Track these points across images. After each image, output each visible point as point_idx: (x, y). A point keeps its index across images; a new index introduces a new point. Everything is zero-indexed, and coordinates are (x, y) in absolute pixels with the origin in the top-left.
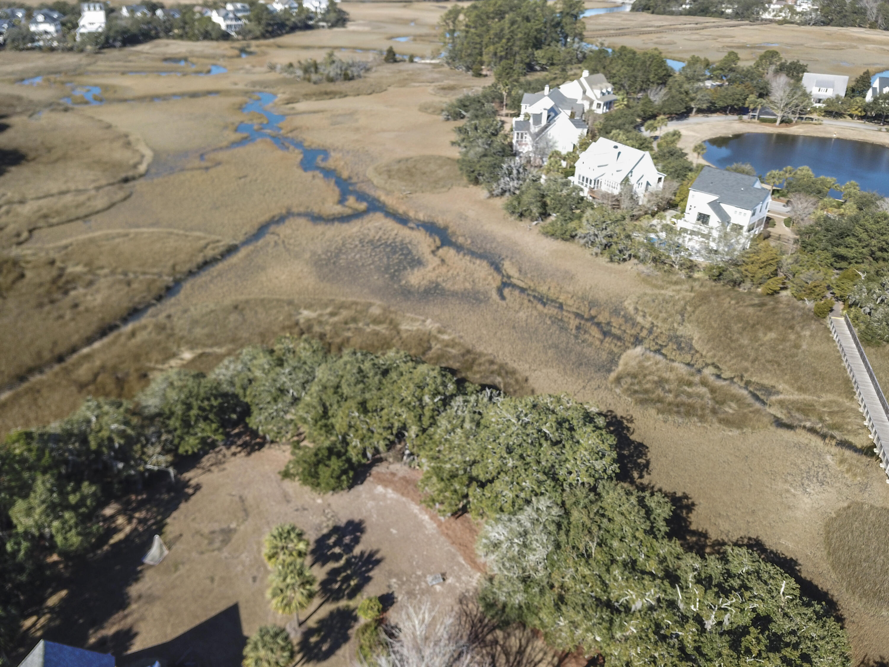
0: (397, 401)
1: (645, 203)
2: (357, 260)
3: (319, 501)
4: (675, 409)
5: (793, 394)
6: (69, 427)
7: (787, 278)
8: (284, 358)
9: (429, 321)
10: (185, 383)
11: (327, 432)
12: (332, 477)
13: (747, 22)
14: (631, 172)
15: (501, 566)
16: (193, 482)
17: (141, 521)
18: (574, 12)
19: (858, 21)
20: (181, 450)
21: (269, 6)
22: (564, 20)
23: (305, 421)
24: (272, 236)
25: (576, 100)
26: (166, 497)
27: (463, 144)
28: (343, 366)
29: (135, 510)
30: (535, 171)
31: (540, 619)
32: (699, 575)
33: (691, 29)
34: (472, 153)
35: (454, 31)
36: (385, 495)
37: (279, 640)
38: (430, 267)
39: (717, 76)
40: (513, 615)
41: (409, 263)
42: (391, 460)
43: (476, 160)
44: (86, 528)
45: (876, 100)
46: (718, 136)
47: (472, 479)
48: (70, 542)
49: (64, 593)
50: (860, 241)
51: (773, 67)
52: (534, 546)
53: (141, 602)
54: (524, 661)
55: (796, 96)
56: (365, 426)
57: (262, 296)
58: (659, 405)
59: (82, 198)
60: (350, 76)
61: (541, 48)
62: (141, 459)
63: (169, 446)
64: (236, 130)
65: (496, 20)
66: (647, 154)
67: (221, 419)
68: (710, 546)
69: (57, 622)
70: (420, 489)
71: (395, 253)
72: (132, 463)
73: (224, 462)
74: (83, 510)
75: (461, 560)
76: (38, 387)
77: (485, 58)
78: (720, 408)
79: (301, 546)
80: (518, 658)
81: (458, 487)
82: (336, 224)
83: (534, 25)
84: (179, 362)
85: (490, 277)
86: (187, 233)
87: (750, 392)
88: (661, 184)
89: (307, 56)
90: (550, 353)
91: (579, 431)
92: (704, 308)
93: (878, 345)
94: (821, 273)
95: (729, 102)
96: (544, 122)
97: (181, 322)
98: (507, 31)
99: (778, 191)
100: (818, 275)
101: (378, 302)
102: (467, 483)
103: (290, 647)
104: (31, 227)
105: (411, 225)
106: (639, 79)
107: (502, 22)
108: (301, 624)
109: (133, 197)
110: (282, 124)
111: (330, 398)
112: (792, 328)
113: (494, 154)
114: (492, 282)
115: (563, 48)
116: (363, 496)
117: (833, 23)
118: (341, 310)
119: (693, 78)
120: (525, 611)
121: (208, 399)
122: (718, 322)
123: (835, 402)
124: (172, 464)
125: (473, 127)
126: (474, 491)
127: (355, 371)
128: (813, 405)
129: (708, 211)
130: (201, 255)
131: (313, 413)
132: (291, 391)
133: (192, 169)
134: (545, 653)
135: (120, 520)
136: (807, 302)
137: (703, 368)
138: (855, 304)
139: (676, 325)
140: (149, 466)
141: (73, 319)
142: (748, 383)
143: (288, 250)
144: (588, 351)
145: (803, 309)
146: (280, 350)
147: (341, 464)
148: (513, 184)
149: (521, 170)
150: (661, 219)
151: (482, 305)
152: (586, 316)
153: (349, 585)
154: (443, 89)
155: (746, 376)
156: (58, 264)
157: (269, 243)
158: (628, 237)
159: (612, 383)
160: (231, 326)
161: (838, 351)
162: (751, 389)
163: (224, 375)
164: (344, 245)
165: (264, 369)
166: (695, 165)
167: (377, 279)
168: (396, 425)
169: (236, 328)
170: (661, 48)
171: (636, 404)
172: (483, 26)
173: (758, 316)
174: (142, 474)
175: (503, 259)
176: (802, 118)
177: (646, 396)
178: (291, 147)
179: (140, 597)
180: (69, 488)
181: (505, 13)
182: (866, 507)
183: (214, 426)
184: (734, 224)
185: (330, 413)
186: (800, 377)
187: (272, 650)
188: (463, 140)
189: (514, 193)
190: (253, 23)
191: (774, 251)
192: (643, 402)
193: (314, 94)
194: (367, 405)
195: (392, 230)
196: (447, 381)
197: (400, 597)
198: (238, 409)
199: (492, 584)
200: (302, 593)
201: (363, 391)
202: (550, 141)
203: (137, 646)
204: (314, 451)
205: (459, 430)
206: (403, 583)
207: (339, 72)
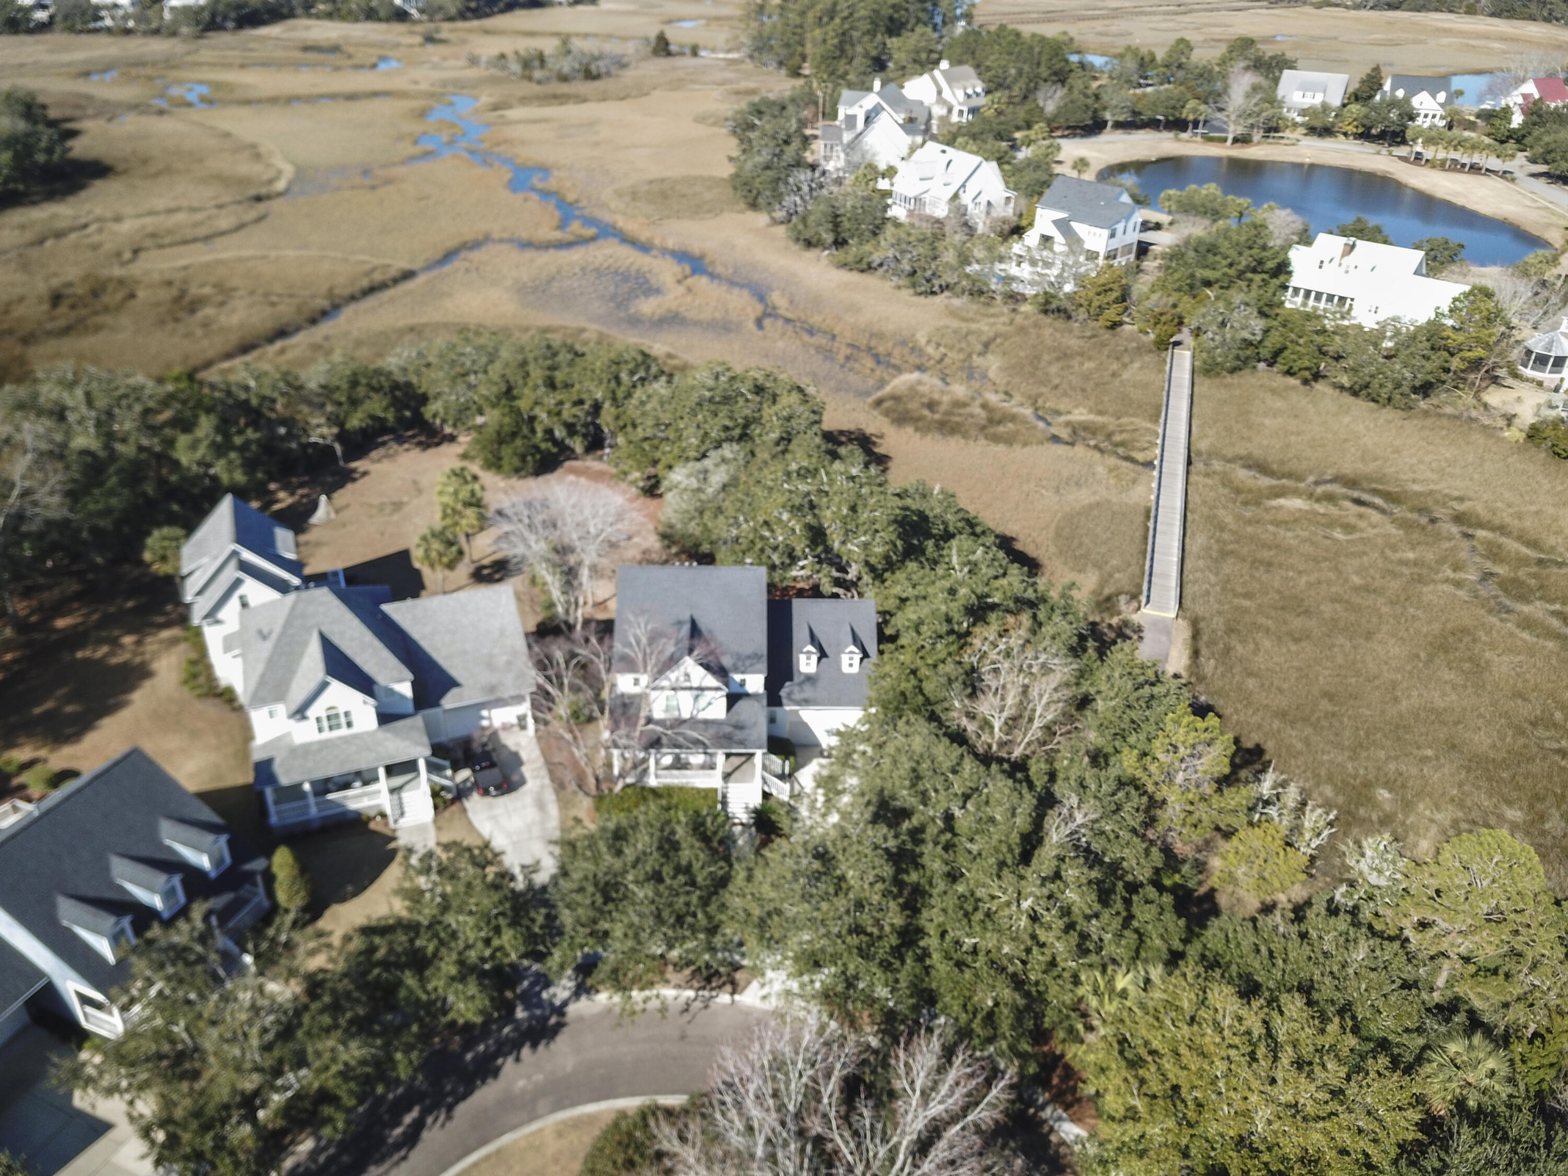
1: (984, 231)
4: (938, 427)
5: (1085, 416)
12: (515, 455)
13: (1264, 4)
14: (963, 186)
17: (304, 496)
19: (1447, 2)
20: (348, 425)
25: (923, 102)
26: (329, 479)
27: (741, 158)
29: (298, 486)
30: (835, 189)
34: (749, 165)
36: (576, 483)
39: (1160, 77)
42: (588, 458)
43: (755, 174)
45: (1383, 108)
46: (1136, 159)
51: (1244, 63)
53: (309, 547)
58: (919, 424)
59: (199, 216)
60: (595, 73)
61: (899, 35)
62: (304, 428)
63: (335, 418)
66: (993, 165)
73: (395, 456)
77: (808, 50)
78: (992, 427)
82: (552, 252)
86: (348, 256)
87: (1039, 415)
88: (1009, 206)
89: (526, 45)
92: (1017, 340)
93: (1218, 375)
95: (1161, 111)
96: (861, 126)
97: (342, 342)
100: (1166, 300)
104: (135, 247)
108: (473, 562)
109: (270, 219)
111: (515, 374)
112: (1119, 358)
113: (782, 166)
116: (553, 483)
117: (1405, 5)
121: (378, 378)
122: (1028, 351)
123: (1133, 423)
124: (338, 439)
128: (1105, 426)
129: (1053, 232)
130: (367, 279)
133: (353, 188)
135: (282, 494)
136: (1151, 335)
137: (990, 393)
138: (1198, 330)
140: (313, 439)
141: (205, 337)
142: (1039, 408)
143: (483, 277)
145: (1145, 342)
148: (802, 205)
154: (735, 93)
155: (1040, 403)
156: (178, 285)
157: (458, 270)
159: (869, 405)
162: (1041, 412)
164: (559, 272)
171: (892, 422)
175: (772, 290)
176: (1269, 137)
177: (906, 416)
179: (308, 543)
184: (1087, 251)
188: (743, 153)
192: (900, 421)
193: (537, 98)
194: (556, 382)
198: (412, 404)
207: (577, 66)
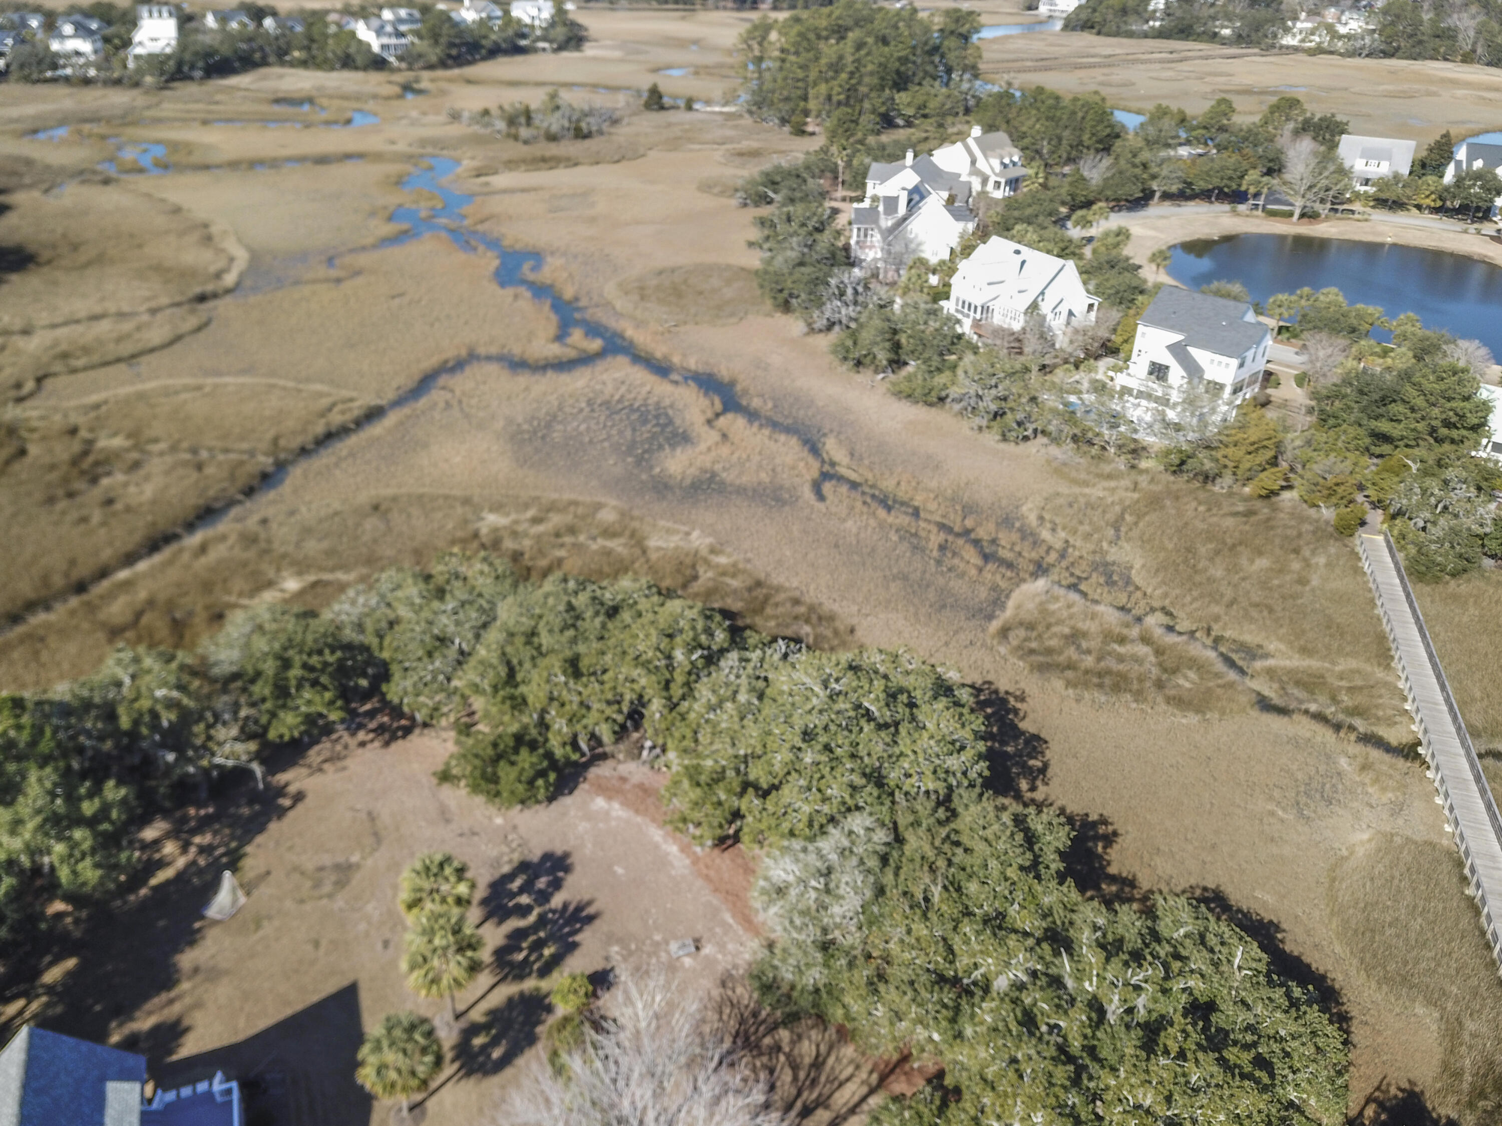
0: (628, 658)
1: (1065, 346)
2: (581, 434)
3: (499, 821)
4: (1095, 680)
5: (1290, 658)
6: (85, 693)
7: (1292, 469)
8: (448, 588)
9: (695, 534)
10: (283, 625)
11: (513, 708)
12: (520, 781)
13: (1256, 50)
14: (1042, 293)
15: (787, 923)
16: (292, 789)
17: (202, 850)
18: (963, 30)
19: (1442, 50)
20: (272, 735)
21: (453, 15)
22: (946, 43)
23: (476, 689)
24: (442, 392)
25: (959, 175)
26: (245, 811)
27: (766, 246)
28: (542, 600)
29: (194, 832)
30: (883, 291)
31: (844, 1006)
32: (1104, 936)
33: (1162, 61)
34: (779, 260)
35: (760, 59)
36: (607, 813)
37: (417, 1037)
38: (703, 447)
39: (1196, 138)
40: (805, 1002)
41: (668, 440)
42: (621, 756)
43: (786, 271)
44: (110, 856)
45: (1459, 181)
46: (1196, 237)
47: (746, 785)
48: (81, 880)
49: (71, 963)
50: (1413, 410)
51: (1291, 125)
52: (841, 892)
53: (199, 978)
54: (823, 1079)
55: (1326, 174)
56: (576, 699)
57: (421, 490)
58: (1069, 674)
59: (127, 326)
60: (585, 131)
61: (906, 89)
62: (204, 747)
63: (253, 727)
64: (390, 219)
65: (833, 41)
66: (1070, 265)
67: (341, 685)
68: (1139, 900)
69: (59, 1009)
70: (665, 801)
71: (645, 422)
72: (190, 753)
73: (345, 757)
74: (105, 826)
75: (728, 918)
76: (41, 632)
77: (812, 105)
78: (1169, 680)
79: (462, 889)
80: (812, 1075)
81: (723, 797)
82: (550, 374)
83: (895, 51)
84: (278, 595)
85: (802, 464)
86: (301, 386)
87: (1222, 654)
88: (1093, 315)
89: (513, 98)
90: (894, 587)
91: (925, 708)
92: (1153, 517)
93: (1437, 580)
94: (1348, 463)
95: (1216, 182)
96: (902, 209)
97: (285, 529)
98: (849, 59)
99: (1287, 328)
100: (1342, 466)
101: (613, 502)
102: (738, 790)
103: (435, 1047)
104: (40, 373)
105: (675, 377)
106: (1064, 142)
107: (841, 45)
108: (458, 1016)
109: (213, 326)
110: (466, 209)
111: (519, 652)
112: (1297, 551)
113: (818, 262)
114: (804, 471)
115: (944, 90)
116: (572, 813)
117: (1400, 53)
118: (551, 515)
119: (1156, 142)
120: (824, 996)
121: (320, 652)
122: (1175, 539)
123: (1358, 672)
124: (257, 756)
125: (784, 217)
126: (750, 803)
127: (562, 608)
128: (1322, 677)
129: (1167, 359)
130: (322, 421)
131: (491, 673)
132: (457, 641)
133: (315, 281)
134: (858, 1067)
135: (170, 848)
136: (1324, 510)
137: (1146, 614)
138: (1399, 513)
139: (1105, 545)
140: (218, 760)
141: (104, 524)
142: (1218, 640)
143: (467, 416)
144: (958, 586)
145: (1317, 521)
146: (442, 573)
147: (534, 759)
148: (846, 312)
149: (860, 289)
150: (1090, 371)
151: (787, 508)
152: (957, 529)
153: (541, 955)
154: (741, 154)
155: (1216, 630)
156: (84, 434)
157: (435, 404)
158: (1033, 399)
159: (993, 638)
160: (366, 538)
161: (1370, 590)
162: (1223, 649)
163: (348, 614)
164: (560, 408)
165: (412, 604)
166: (1150, 284)
167: (614, 467)
168: (628, 697)
169: (375, 541)
170: (1105, 91)
171: (1031, 671)
172: (808, 51)
173: (1241, 532)
174: (206, 772)
175: (825, 435)
176: (1336, 210)
177: (1048, 659)
178: (481, 248)
179: (196, 970)
180: (83, 791)
181: (847, 29)
182: (1398, 840)
183: (328, 695)
184: (1209, 382)
185: (519, 677)
186: (1303, 632)
187: (405, 1052)
188: (767, 238)
189: (848, 327)
190: (426, 43)
191: (1271, 426)
192: (1043, 669)
193: (524, 161)
194: (581, 665)
195: (643, 385)
196: (713, 626)
197: (623, 974)
198: (370, 671)
199: (772, 952)
200: (459, 963)
201: (574, 641)
202: (911, 241)
203: (189, 1047)
204: (492, 738)
205: (729, 705)
206: (631, 953)
207: (566, 124)
